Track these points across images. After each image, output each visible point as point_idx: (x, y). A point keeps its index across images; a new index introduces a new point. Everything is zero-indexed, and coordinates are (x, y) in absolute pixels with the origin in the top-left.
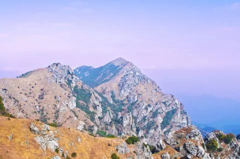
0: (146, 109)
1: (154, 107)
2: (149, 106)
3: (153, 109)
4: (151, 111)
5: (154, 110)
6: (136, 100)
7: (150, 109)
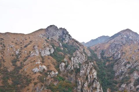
0: (125, 65)
1: (133, 64)
2: (129, 63)
3: (131, 66)
4: (129, 68)
5: (133, 67)
6: (119, 57)
7: (128, 66)
